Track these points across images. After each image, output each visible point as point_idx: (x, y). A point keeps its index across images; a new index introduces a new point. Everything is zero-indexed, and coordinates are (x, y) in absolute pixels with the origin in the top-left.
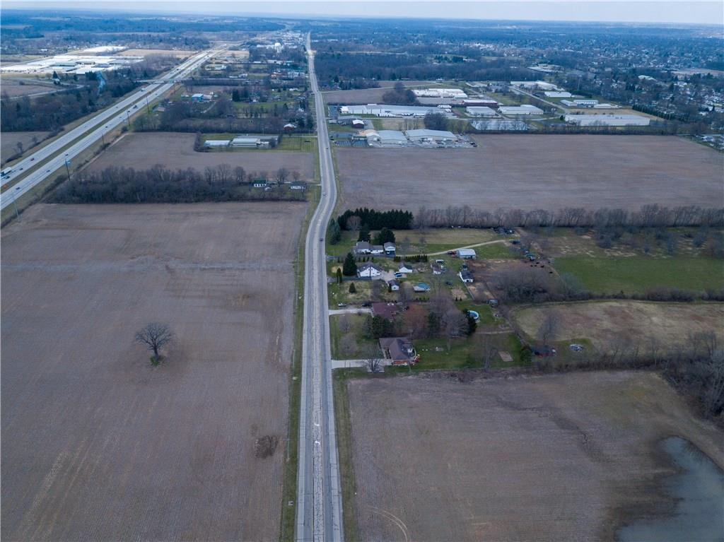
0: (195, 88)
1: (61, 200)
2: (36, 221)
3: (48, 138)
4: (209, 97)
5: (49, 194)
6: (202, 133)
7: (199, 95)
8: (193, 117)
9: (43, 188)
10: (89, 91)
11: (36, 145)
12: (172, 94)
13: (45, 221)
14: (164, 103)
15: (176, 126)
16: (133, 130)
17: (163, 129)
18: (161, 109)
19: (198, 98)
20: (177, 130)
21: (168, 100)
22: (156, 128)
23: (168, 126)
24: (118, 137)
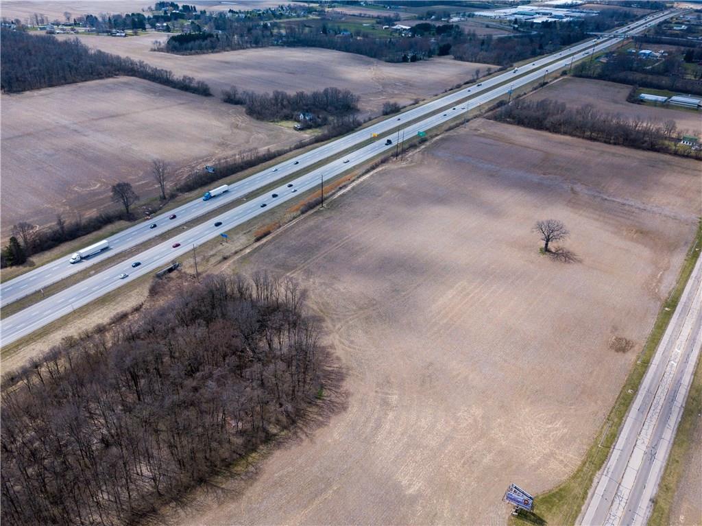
0: (645, 45)
1: (497, 118)
2: (476, 130)
3: (499, 71)
4: (657, 54)
5: (490, 113)
6: (640, 86)
7: (648, 52)
8: (636, 71)
9: (487, 108)
10: (541, 37)
11: (490, 74)
12: (618, 48)
13: (483, 131)
14: (608, 54)
15: (615, 76)
16: (572, 74)
17: (601, 77)
18: (604, 60)
19: (645, 54)
20: (614, 80)
21: (613, 53)
22: (594, 76)
23: (607, 75)
24: (556, 78)
